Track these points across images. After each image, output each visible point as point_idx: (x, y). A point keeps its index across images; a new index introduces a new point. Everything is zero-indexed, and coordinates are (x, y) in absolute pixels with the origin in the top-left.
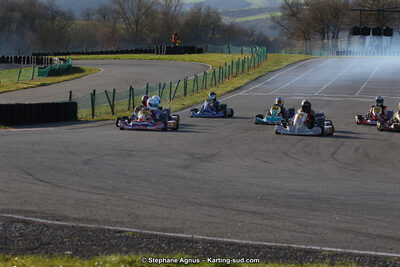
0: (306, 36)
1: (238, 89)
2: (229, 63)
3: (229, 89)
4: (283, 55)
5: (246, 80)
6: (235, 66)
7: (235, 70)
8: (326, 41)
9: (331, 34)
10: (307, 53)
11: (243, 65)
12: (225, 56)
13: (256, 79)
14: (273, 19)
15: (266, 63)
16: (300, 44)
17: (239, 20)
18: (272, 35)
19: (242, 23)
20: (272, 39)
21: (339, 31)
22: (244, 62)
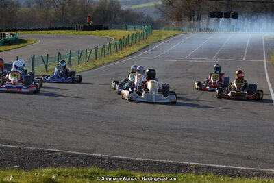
0: (179, 18)
1: (132, 54)
2: (126, 37)
3: (126, 54)
4: (163, 31)
5: (138, 48)
6: (130, 39)
7: (130, 41)
8: (192, 21)
9: (196, 17)
10: (180, 30)
11: (136, 38)
12: (123, 32)
13: (145, 48)
14: (156, 6)
15: (151, 37)
16: (174, 24)
17: (133, 7)
18: (156, 17)
19: (135, 9)
20: (155, 20)
21: (201, 14)
22: (136, 36)
